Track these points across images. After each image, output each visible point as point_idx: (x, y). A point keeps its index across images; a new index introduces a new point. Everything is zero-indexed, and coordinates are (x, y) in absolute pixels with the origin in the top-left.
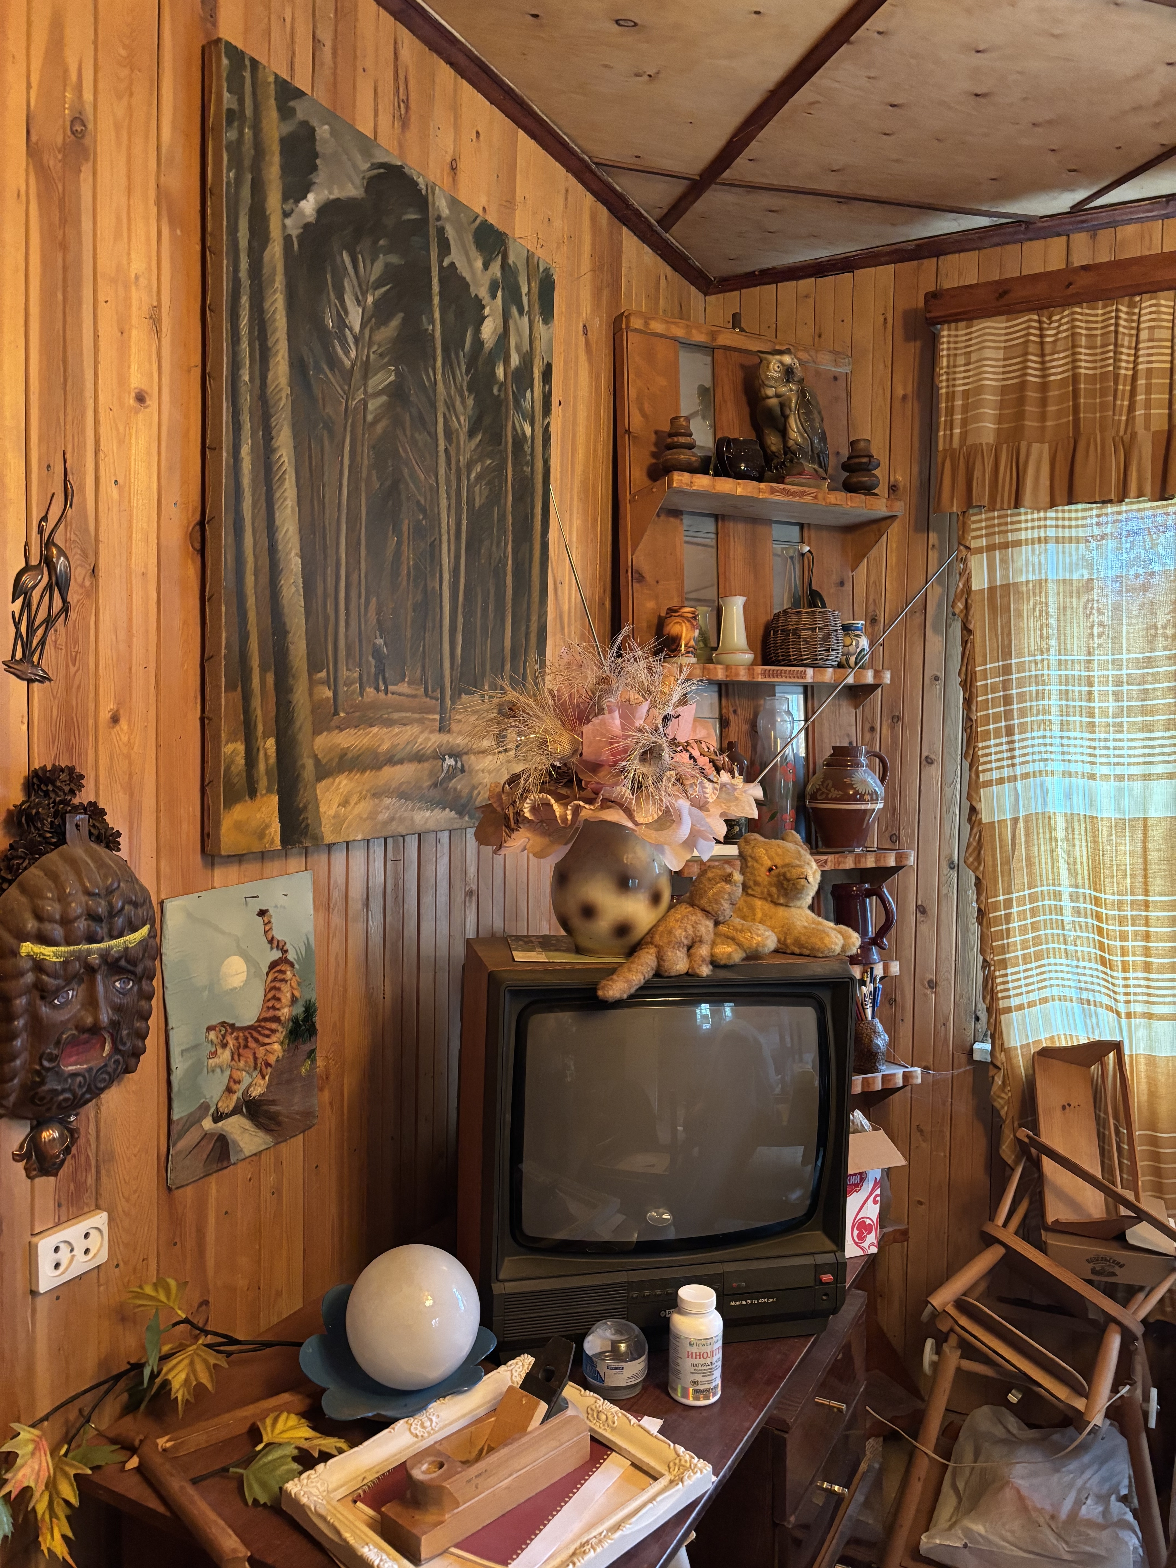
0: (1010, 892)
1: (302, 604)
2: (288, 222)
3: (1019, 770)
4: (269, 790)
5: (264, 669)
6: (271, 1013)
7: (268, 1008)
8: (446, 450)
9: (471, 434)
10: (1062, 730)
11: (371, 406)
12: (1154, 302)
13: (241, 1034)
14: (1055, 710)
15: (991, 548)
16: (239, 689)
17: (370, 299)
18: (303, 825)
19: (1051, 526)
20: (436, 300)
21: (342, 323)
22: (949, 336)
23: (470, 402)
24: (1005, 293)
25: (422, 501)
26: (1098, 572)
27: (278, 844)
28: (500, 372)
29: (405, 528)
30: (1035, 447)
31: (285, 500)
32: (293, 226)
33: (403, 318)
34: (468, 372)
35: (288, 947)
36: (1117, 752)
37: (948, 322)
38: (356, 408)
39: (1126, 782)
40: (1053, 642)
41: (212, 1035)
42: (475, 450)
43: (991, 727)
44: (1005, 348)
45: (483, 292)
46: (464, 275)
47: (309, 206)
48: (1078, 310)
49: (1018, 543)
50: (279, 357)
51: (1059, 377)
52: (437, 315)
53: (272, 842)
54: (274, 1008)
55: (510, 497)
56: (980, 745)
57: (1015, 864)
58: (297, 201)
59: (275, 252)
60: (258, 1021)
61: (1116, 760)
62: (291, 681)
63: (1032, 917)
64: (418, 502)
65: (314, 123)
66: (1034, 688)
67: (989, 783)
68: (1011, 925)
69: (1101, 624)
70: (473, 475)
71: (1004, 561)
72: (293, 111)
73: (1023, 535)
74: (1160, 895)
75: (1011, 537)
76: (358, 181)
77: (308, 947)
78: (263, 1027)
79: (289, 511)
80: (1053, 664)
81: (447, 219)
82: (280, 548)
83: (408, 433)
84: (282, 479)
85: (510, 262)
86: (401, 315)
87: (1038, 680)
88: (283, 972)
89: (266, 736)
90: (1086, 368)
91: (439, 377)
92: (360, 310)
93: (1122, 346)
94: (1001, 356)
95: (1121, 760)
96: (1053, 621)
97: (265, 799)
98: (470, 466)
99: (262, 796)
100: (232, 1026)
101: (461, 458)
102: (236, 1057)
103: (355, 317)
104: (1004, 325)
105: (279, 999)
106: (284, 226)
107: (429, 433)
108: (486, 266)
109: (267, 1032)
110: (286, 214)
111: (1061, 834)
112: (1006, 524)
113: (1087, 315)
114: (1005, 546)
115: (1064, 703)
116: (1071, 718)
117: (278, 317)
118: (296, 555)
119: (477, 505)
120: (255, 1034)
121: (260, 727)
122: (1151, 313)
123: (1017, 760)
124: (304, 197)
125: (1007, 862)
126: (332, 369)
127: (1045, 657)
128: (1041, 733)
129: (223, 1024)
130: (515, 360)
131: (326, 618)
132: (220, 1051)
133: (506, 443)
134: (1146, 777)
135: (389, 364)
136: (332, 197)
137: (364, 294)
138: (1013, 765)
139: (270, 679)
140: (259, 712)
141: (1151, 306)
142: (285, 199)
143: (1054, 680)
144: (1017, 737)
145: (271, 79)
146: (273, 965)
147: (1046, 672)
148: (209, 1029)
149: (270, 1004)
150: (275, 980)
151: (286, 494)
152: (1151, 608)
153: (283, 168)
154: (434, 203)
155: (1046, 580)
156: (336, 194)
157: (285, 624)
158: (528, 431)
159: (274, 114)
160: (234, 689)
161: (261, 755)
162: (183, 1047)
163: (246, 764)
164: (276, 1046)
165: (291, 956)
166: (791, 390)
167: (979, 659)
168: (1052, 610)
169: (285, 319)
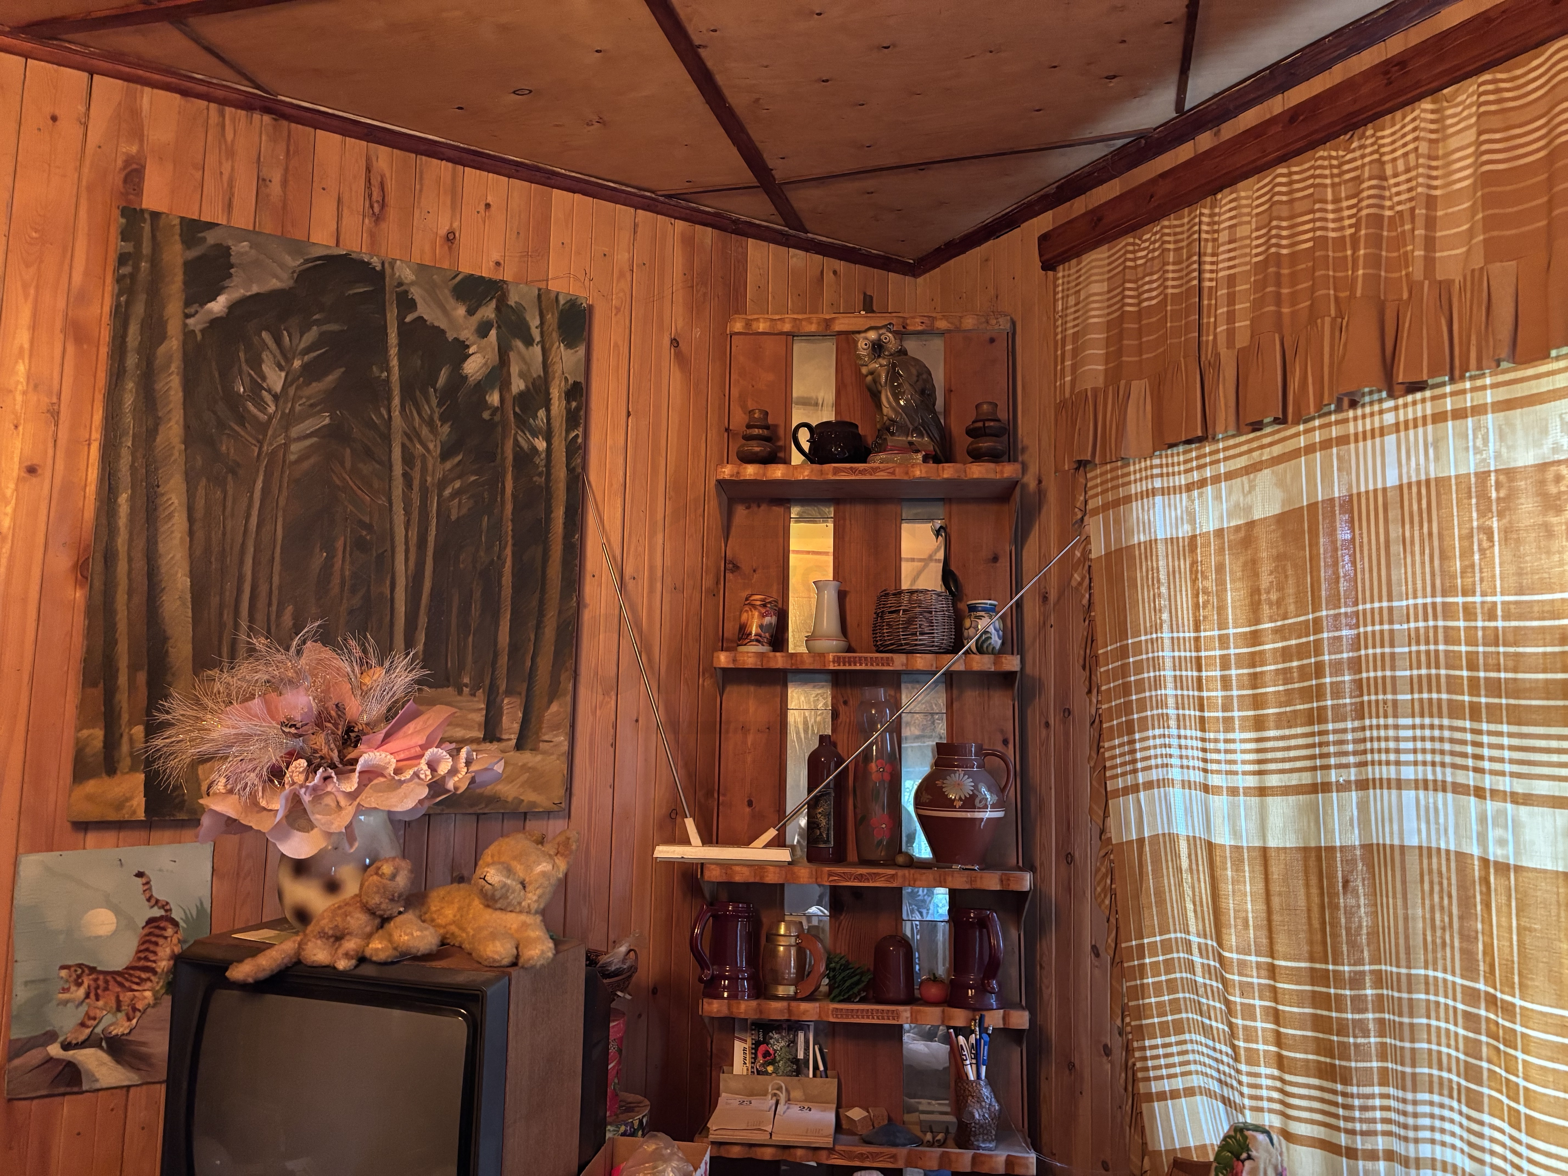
0: (1142, 938)
1: (190, 614)
2: (190, 321)
3: (1141, 778)
4: (133, 769)
5: (133, 668)
6: (142, 963)
7: (140, 959)
8: (405, 475)
9: (445, 456)
10: (1179, 728)
11: (294, 447)
12: (1234, 196)
13: (101, 977)
14: (1171, 701)
15: (1106, 507)
16: (101, 685)
17: (297, 363)
18: (177, 801)
19: (1157, 476)
20: (393, 351)
21: (257, 388)
22: (1064, 277)
23: (445, 430)
24: (1100, 219)
25: (367, 519)
26: (1201, 526)
27: (141, 815)
28: (494, 398)
29: (340, 544)
30: (1135, 384)
31: (172, 532)
32: (196, 323)
33: (343, 373)
34: (439, 405)
35: (173, 905)
36: (1229, 757)
37: (1063, 262)
38: (274, 453)
39: (1242, 798)
40: (1165, 616)
41: (64, 973)
42: (450, 470)
43: (1115, 722)
44: (1109, 279)
45: (467, 334)
46: (436, 324)
47: (218, 305)
48: (1166, 223)
49: (1128, 499)
50: (172, 423)
51: (1154, 302)
52: (394, 363)
53: (134, 812)
54: (146, 959)
55: (509, 507)
56: (1107, 745)
57: (1143, 900)
58: (203, 304)
59: (173, 344)
60: (127, 968)
61: (1228, 767)
62: (169, 678)
63: (1166, 973)
64: (360, 521)
65: (230, 243)
66: (1152, 674)
67: (1116, 793)
68: (1145, 981)
69: (1206, 592)
70: (447, 492)
71: (1117, 521)
72: (204, 239)
73: (1133, 489)
74: (1285, 959)
75: (1122, 492)
76: (285, 276)
77: (201, 910)
78: (131, 975)
79: (176, 541)
80: (1167, 643)
81: (412, 283)
82: (163, 570)
83: (348, 465)
84: (170, 516)
85: (511, 302)
86: (343, 370)
87: (1156, 663)
88: (164, 929)
89: (131, 724)
90: (1173, 287)
91: (396, 414)
92: (283, 374)
93: (1205, 254)
94: (1106, 289)
95: (1234, 768)
96: (1164, 590)
97: (127, 776)
98: (442, 484)
99: (123, 774)
100: (93, 970)
101: (429, 479)
102: (92, 995)
103: (276, 380)
104: (1107, 255)
105: (155, 953)
106: (185, 325)
107: (381, 463)
108: (471, 312)
109: (137, 980)
110: (187, 316)
111: (1185, 864)
112: (1117, 477)
113: (1176, 226)
114: (1116, 503)
115: (1179, 692)
116: (1187, 712)
117: (172, 393)
118: (185, 575)
119: (453, 517)
120: (119, 979)
121: (125, 717)
122: (1231, 210)
123: (1139, 765)
124: (214, 299)
125: (1137, 896)
126: (243, 425)
127: (1159, 635)
128: (1161, 731)
129: (80, 966)
130: (518, 385)
131: (222, 625)
132: (73, 988)
133: (504, 459)
134: (1262, 791)
135: (322, 411)
136: (249, 294)
137: (289, 361)
138: (1135, 771)
139: (142, 677)
140: (125, 705)
141: (1231, 201)
142: (187, 303)
143: (1168, 663)
144: (1137, 736)
145: (177, 222)
146: (150, 921)
147: (1160, 654)
148: (63, 967)
149: (142, 955)
150: (150, 934)
151: (175, 528)
152: (1252, 568)
153: (185, 283)
154: (393, 274)
155: (1156, 540)
156: (255, 289)
157: (164, 631)
158: (541, 445)
159: (178, 247)
160: (95, 685)
161: (125, 740)
162: (28, 979)
163: (105, 747)
164: (148, 994)
165: (176, 915)
166: (881, 366)
167: (1100, 640)
168: (1163, 577)
169: (181, 394)
